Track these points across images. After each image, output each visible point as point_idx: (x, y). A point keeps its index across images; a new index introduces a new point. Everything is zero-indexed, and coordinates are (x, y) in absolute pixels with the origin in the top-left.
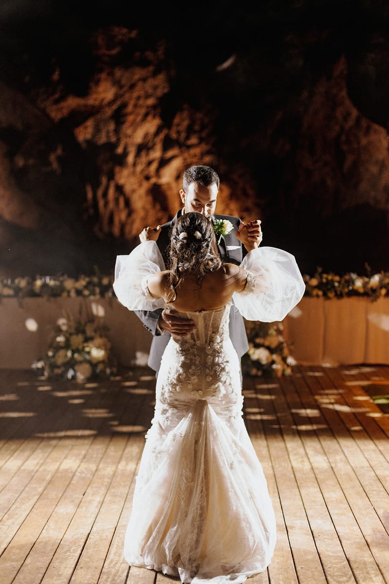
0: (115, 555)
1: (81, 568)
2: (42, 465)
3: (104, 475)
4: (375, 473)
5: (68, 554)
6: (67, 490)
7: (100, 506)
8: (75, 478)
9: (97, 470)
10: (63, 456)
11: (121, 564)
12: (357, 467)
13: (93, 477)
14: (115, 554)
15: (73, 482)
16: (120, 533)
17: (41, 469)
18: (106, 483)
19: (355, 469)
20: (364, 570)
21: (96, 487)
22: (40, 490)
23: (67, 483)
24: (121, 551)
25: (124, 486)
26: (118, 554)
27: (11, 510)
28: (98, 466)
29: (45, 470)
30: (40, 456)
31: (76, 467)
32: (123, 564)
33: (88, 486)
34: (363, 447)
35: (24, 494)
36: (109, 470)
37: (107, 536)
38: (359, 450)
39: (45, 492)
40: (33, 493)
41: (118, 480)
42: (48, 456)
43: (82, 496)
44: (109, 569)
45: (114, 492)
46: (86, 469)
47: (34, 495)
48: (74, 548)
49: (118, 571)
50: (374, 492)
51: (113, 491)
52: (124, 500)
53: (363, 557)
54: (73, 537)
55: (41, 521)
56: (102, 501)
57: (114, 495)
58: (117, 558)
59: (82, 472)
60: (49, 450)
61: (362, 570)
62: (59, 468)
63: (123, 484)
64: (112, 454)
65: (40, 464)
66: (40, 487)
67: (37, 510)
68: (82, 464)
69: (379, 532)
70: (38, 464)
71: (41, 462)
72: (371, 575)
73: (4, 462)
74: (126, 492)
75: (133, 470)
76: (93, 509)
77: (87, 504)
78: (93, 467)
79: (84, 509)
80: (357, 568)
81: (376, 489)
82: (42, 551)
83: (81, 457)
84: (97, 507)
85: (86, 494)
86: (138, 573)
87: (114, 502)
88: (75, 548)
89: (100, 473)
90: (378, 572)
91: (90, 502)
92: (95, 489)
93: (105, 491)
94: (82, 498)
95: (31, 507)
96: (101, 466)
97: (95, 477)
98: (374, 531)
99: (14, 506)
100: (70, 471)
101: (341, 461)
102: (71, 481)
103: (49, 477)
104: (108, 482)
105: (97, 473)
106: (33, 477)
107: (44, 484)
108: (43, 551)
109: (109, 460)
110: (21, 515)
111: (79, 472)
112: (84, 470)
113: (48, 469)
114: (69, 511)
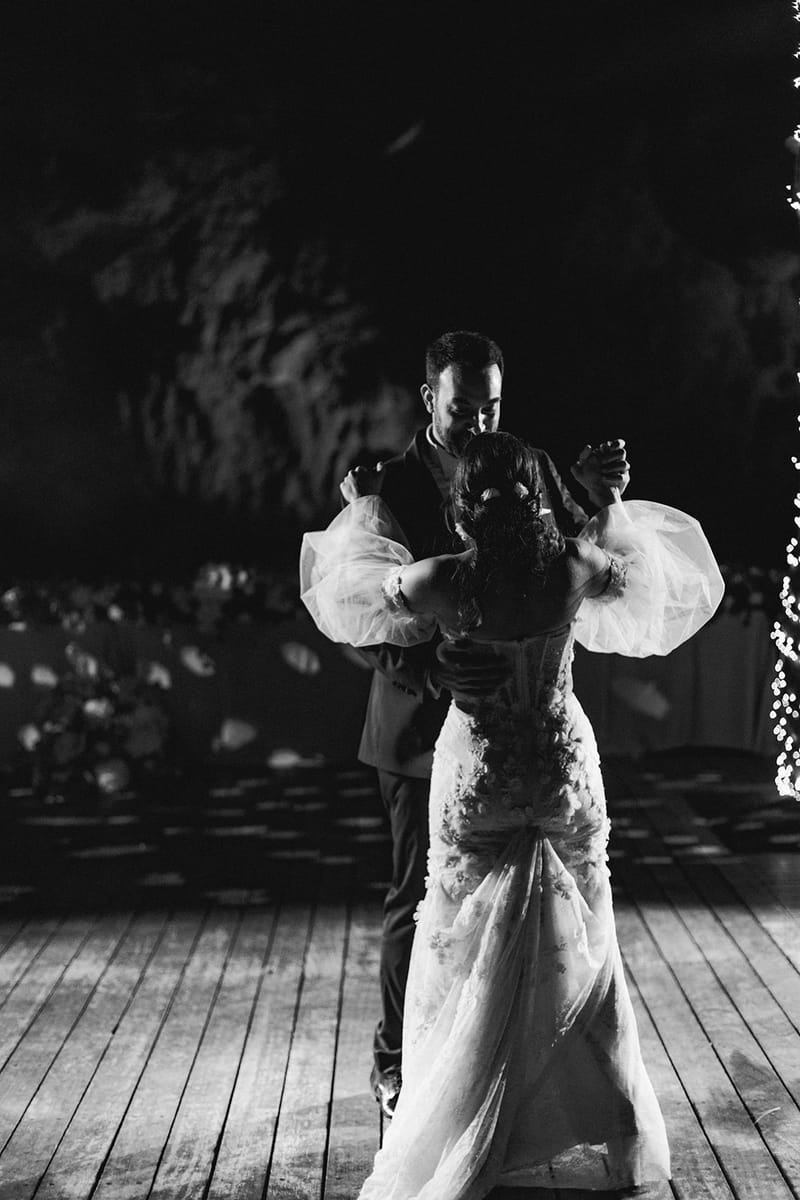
0: (179, 1157)
1: (109, 1184)
2: (27, 970)
3: (156, 990)
4: (715, 974)
5: (82, 1155)
6: (80, 1022)
7: (147, 1054)
8: (96, 998)
9: (141, 980)
10: (72, 952)
11: (192, 1173)
12: (677, 964)
13: (134, 995)
14: (179, 1153)
15: (92, 1006)
16: (189, 1109)
17: (25, 981)
18: (161, 1008)
19: (674, 968)
20: (693, 1173)
21: (140, 1016)
22: (23, 1023)
23: (78, 1008)
24: (192, 1146)
25: (198, 1012)
26: (185, 1153)
28: (143, 972)
29: (33, 983)
30: (24, 953)
31: (98, 975)
32: (195, 1174)
33: (123, 1014)
34: (689, 922)
36: (166, 980)
37: (162, 1117)
38: (681, 927)
39: (33, 1028)
40: (9, 1031)
41: (185, 998)
42: (39, 954)
43: (111, 1035)
44: (166, 1186)
45: (177, 1026)
46: (118, 978)
47: (11, 1035)
48: (93, 1142)
49: (185, 1187)
50: (713, 1014)
51: (174, 1022)
52: (198, 1040)
53: (691, 1148)
54: (91, 1120)
55: (24, 1088)
56: (151, 1044)
57: (178, 1033)
58: (183, 1162)
59: (110, 986)
60: (43, 941)
61: (688, 1174)
62: (61, 979)
63: (195, 1008)
64: (172, 945)
65: (22, 971)
66: (23, 1018)
67: (16, 1065)
68: (112, 968)
69: (723, 1095)
70: (18, 969)
71: (26, 965)
72: (707, 1184)
74: (202, 1024)
75: (217, 979)
76: (134, 1060)
77: (121, 1051)
78: (133, 974)
79: (115, 1060)
80: (679, 1169)
81: (717, 1006)
82: (26, 1151)
83: (108, 953)
84: (142, 1056)
85: (118, 1032)
86: (227, 1192)
87: (177, 1045)
88: (96, 1143)
89: (147, 986)
90: (722, 1178)
91: (127, 1047)
92: (137, 1020)
93: (159, 1024)
94: (111, 1039)
96: (150, 971)
97: (137, 995)
98: (713, 1094)
100: (84, 983)
101: (646, 950)
102: (87, 1004)
103: (41, 997)
104: (165, 1005)
105: (141, 987)
106: (8, 996)
107: (31, 1012)
108: (30, 1150)
109: (167, 960)
111: (104, 986)
112: (115, 981)
113: (41, 981)
114: (83, 1065)
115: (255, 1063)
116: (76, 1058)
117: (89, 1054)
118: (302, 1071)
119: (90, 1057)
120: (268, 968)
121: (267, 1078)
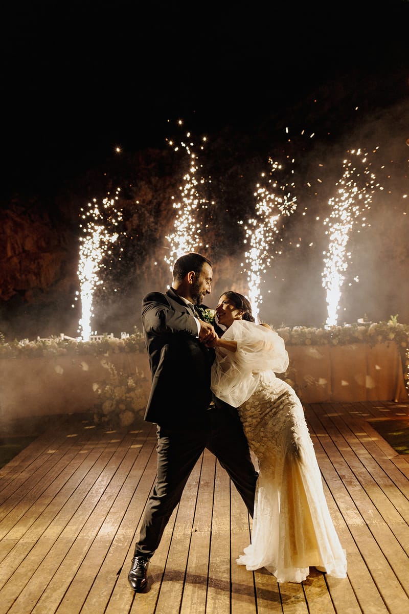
2: (81, 530)
8: (112, 549)
9: (134, 536)
13: (130, 546)
17: (79, 538)
19: (391, 527)
22: (75, 568)
25: (161, 559)
27: (41, 601)
29: (83, 539)
31: (114, 534)
33: (124, 560)
35: (57, 575)
39: (79, 572)
40: (67, 573)
46: (123, 536)
47: (68, 577)
59: (119, 541)
62: (96, 536)
63: (159, 556)
65: (79, 530)
66: (76, 564)
67: (67, 600)
68: (120, 529)
70: (77, 529)
71: (81, 527)
73: (45, 528)
76: (127, 596)
77: (121, 589)
78: (130, 532)
79: (118, 596)
95: (62, 597)
99: (45, 595)
100: (107, 539)
103: (85, 550)
107: (80, 559)
110: (50, 609)
111: (116, 541)
112: (122, 538)
113: (87, 537)
114: (101, 600)
115: (190, 598)
116: (99, 594)
117: (106, 591)
118: (215, 603)
119: (105, 594)
120: (194, 528)
121: (196, 610)
